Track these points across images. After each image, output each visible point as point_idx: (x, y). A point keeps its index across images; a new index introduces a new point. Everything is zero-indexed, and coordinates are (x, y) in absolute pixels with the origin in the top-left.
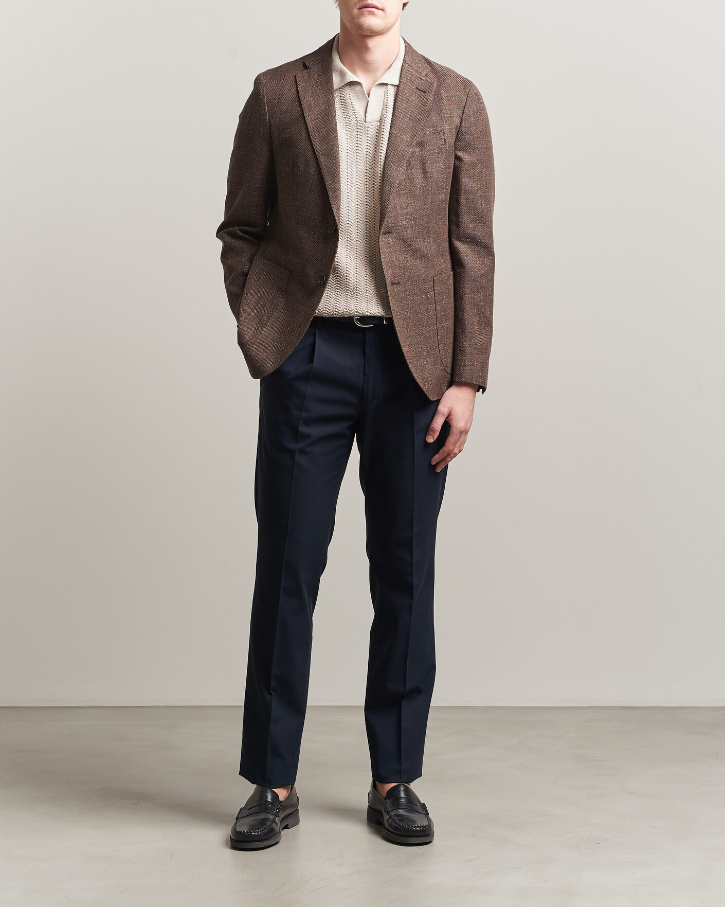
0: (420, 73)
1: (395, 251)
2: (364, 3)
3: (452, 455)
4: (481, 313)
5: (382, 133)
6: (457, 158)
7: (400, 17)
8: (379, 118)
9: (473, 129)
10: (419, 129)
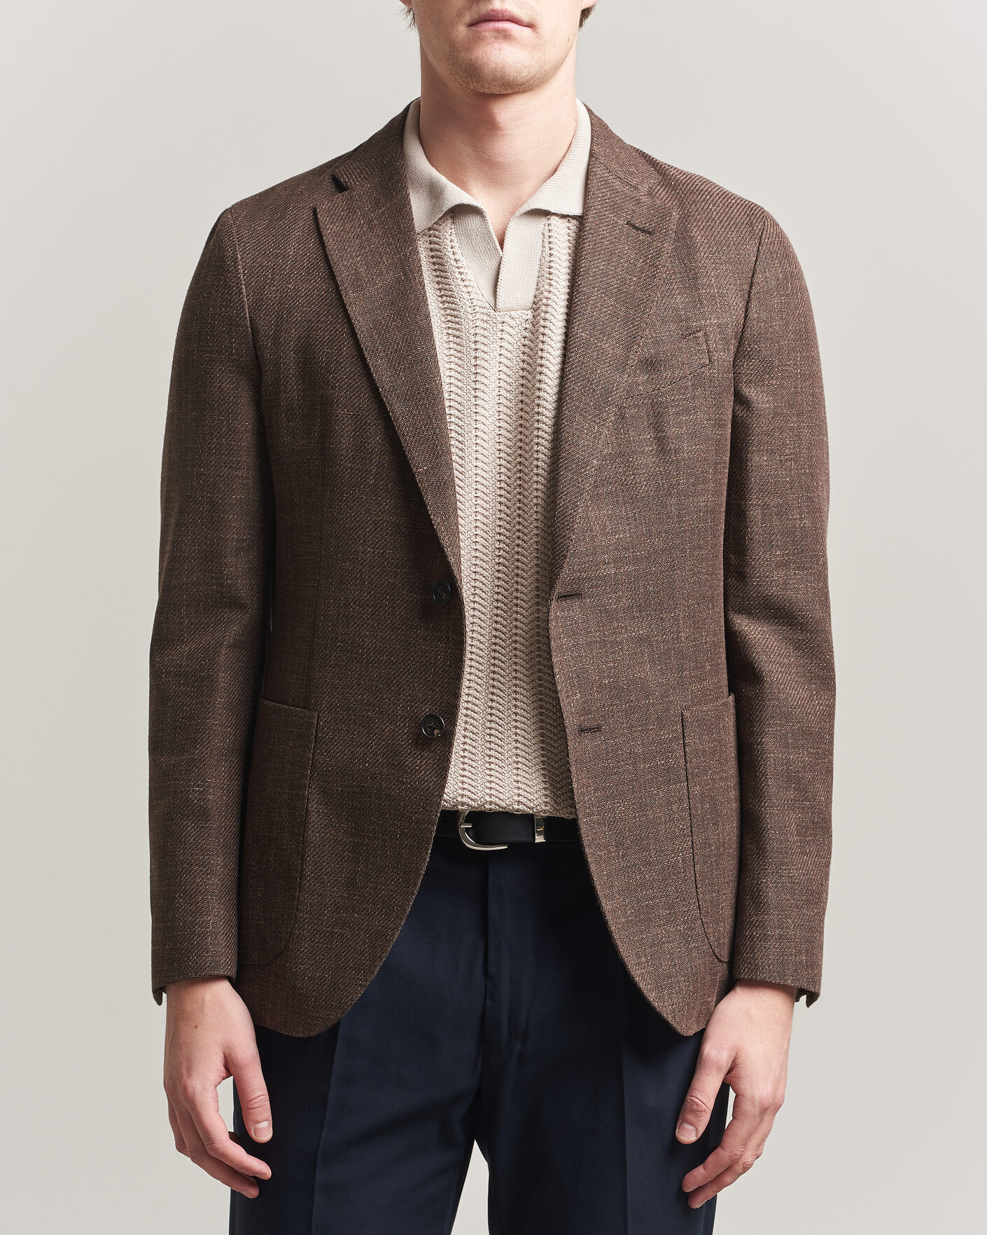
0: (636, 188)
1: (589, 644)
2: (484, 9)
3: (739, 1168)
4: (807, 799)
5: (541, 337)
6: (740, 399)
7: (574, 45)
8: (532, 299)
9: (777, 324)
10: (643, 325)
